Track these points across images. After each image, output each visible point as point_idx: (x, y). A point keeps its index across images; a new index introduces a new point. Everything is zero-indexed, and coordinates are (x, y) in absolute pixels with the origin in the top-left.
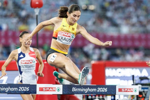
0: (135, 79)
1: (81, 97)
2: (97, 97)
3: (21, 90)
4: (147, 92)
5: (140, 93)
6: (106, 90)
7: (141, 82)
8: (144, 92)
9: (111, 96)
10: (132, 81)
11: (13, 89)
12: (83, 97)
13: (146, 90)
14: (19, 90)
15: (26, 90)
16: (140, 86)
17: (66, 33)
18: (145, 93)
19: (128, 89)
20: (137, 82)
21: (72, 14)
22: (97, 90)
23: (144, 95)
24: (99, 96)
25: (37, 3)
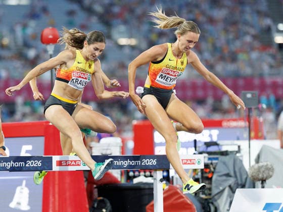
0: (198, 145)
1: (118, 173)
2: (142, 173)
3: (29, 164)
4: (217, 163)
5: (206, 166)
6: (154, 162)
7: (207, 149)
8: (212, 164)
9: (162, 172)
10: (194, 149)
11: (18, 164)
12: (122, 175)
13: (214, 161)
14: (27, 165)
15: (37, 164)
16: (206, 155)
17: (82, 73)
18: (214, 165)
19: (187, 160)
20: (201, 150)
21: (92, 47)
22: (141, 163)
23: (212, 169)
24: (145, 172)
25: (51, 37)
